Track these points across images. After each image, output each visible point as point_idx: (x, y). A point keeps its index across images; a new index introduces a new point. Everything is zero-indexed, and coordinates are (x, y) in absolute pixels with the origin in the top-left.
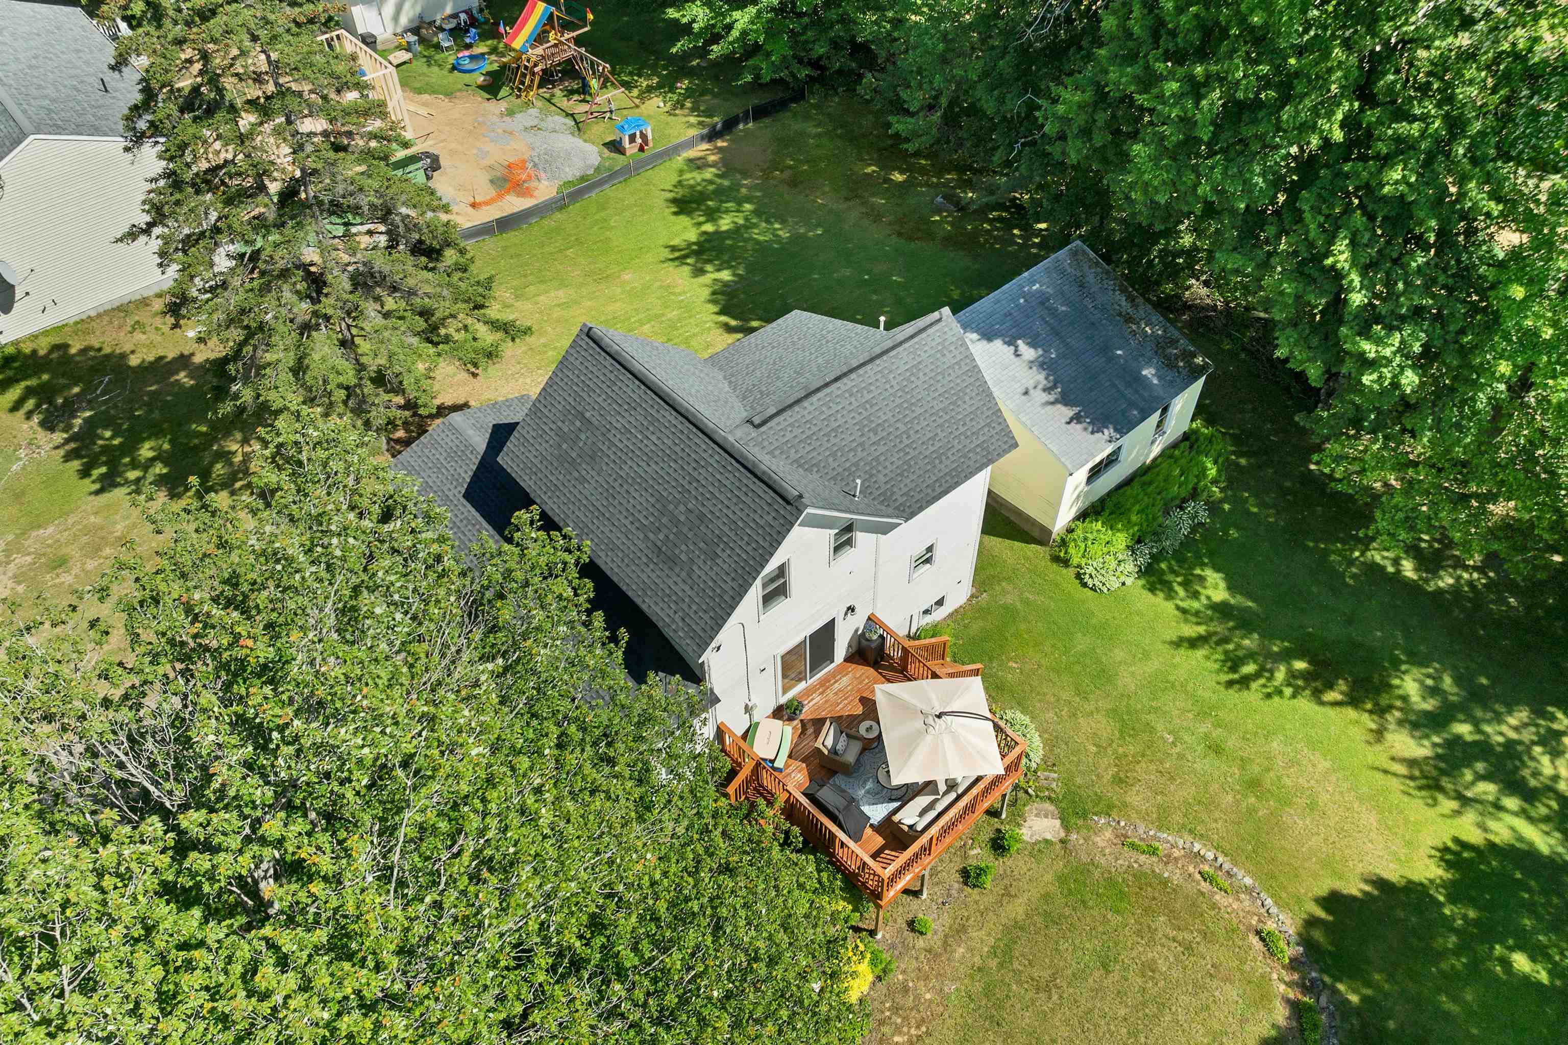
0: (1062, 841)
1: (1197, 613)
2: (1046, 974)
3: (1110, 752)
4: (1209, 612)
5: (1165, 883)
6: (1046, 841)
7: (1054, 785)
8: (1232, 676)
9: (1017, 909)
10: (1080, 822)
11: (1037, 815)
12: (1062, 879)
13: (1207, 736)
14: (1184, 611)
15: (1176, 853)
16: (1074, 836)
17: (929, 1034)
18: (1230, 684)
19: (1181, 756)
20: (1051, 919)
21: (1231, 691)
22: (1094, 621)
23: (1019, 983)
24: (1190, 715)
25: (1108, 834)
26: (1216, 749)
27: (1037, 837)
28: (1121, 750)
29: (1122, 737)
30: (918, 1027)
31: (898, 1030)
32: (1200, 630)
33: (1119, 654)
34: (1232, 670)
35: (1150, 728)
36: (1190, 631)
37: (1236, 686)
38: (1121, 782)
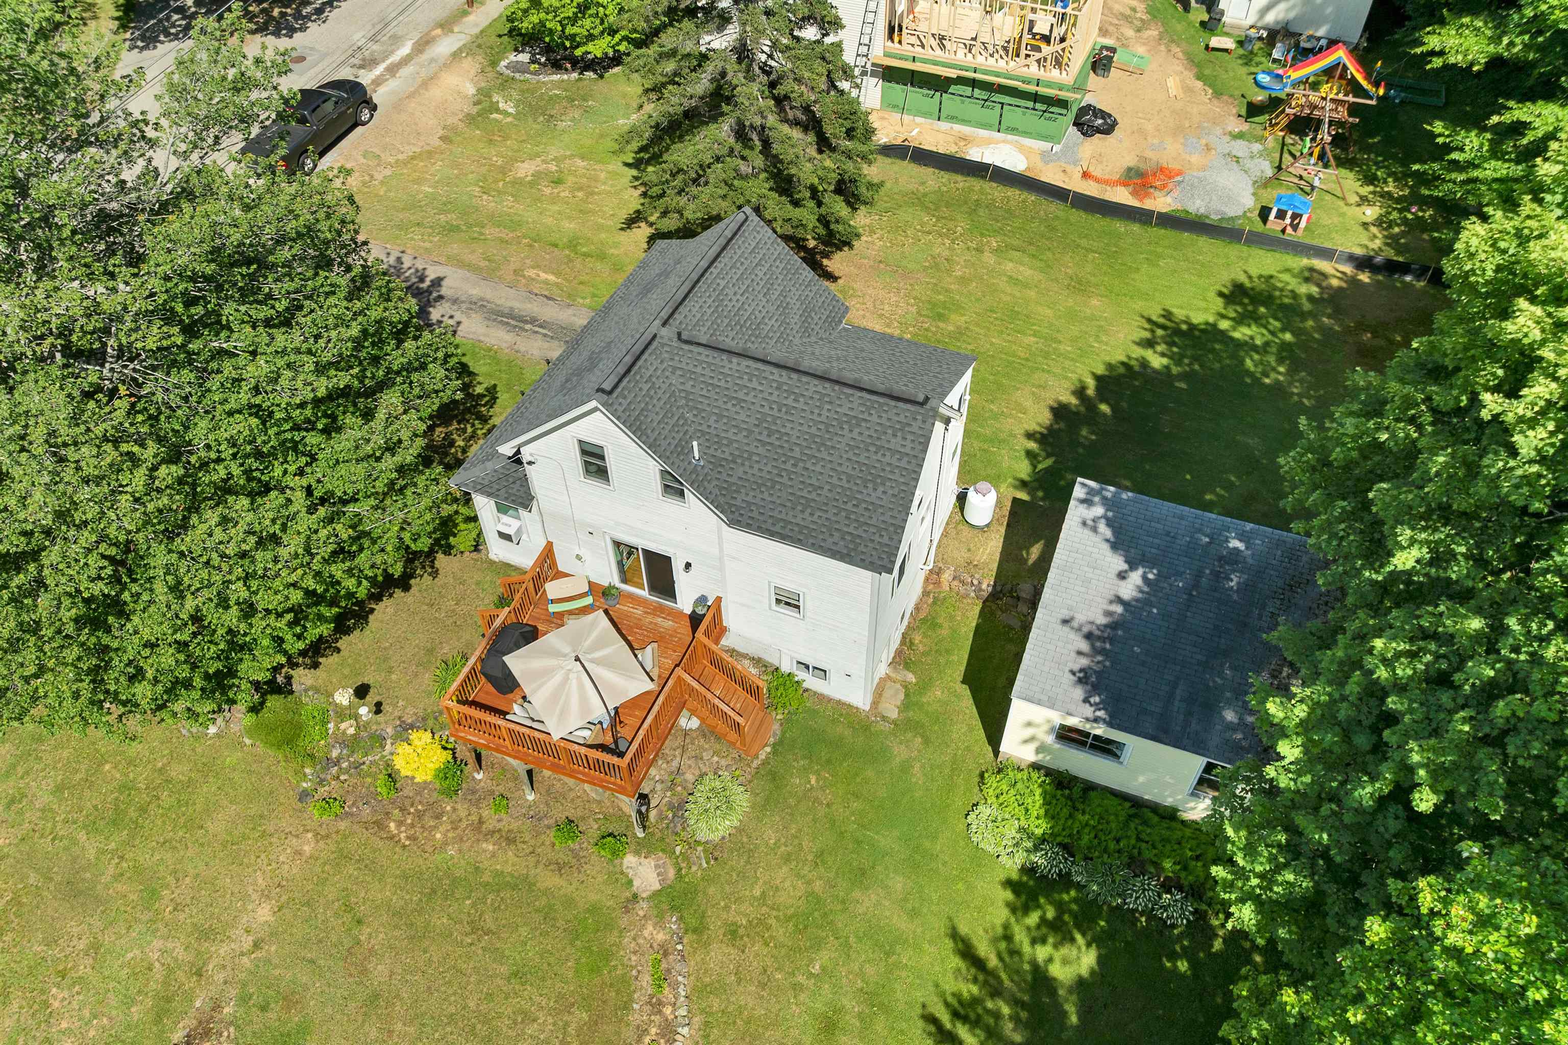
0: (635, 896)
1: (1015, 952)
2: (490, 924)
3: (764, 909)
4: (1027, 967)
5: (627, 1006)
6: (630, 882)
7: (694, 868)
8: (945, 1018)
9: (548, 880)
10: (665, 907)
11: (657, 866)
12: (594, 909)
13: (839, 1010)
14: (1008, 937)
15: (668, 1010)
16: (644, 905)
17: (404, 846)
18: (931, 1019)
19: (797, 988)
20: (548, 914)
21: (920, 1023)
22: (927, 844)
23: (473, 905)
24: (860, 984)
25: (660, 937)
27: (631, 873)
28: (772, 921)
29: (788, 919)
30: (408, 838)
31: (400, 823)
32: (993, 962)
33: (898, 883)
34: (956, 1015)
35: (818, 944)
36: (984, 949)
37: (932, 1029)
38: (732, 933)
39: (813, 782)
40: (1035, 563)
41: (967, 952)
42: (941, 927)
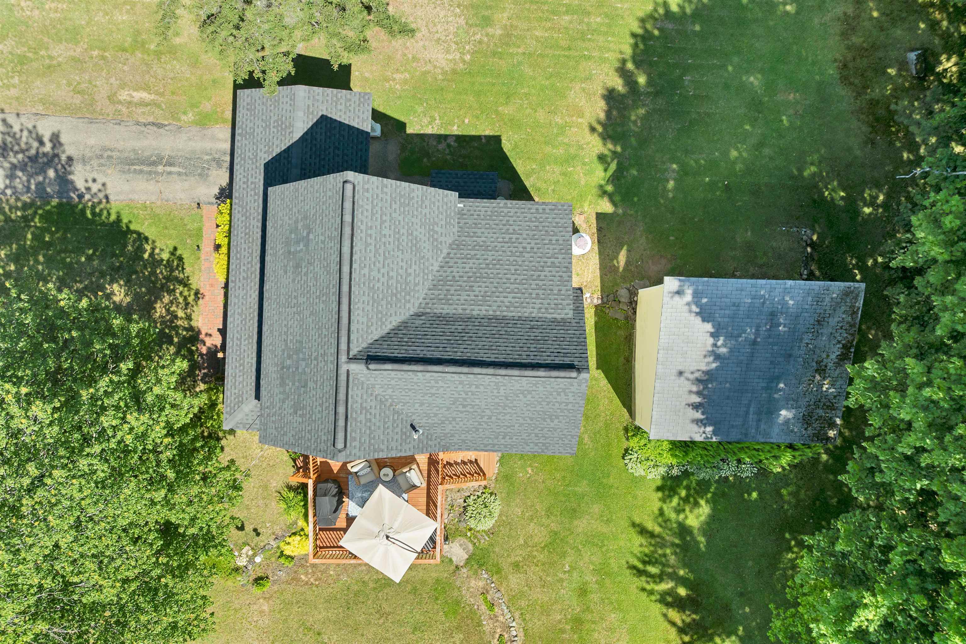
0: (457, 567)
1: (667, 521)
2: (388, 609)
3: (529, 549)
4: (675, 525)
5: (479, 624)
6: (451, 560)
7: (482, 541)
8: (640, 566)
10: (476, 567)
11: (461, 545)
12: (438, 581)
13: (586, 583)
14: (661, 513)
15: (501, 618)
16: (464, 570)
17: (317, 586)
18: (633, 568)
19: (561, 580)
21: (628, 571)
22: (605, 481)
23: (374, 602)
24: (592, 567)
25: (481, 584)
26: (583, 592)
27: (449, 555)
28: (535, 553)
29: (543, 548)
30: (316, 580)
31: (306, 574)
32: (657, 530)
33: (596, 508)
34: (644, 563)
35: (564, 555)
36: (651, 525)
37: (635, 572)
38: (516, 566)
39: (530, 471)
40: (624, 270)
41: (643, 531)
42: (625, 523)
